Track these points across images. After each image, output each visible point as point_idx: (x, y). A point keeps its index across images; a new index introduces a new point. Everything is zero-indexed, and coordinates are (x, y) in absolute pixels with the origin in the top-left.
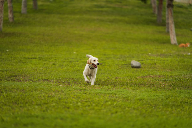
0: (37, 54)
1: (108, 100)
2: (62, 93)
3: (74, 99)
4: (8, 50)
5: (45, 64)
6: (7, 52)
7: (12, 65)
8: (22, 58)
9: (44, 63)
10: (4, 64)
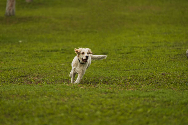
0: (61, 44)
1: (140, 105)
2: (79, 98)
3: (92, 107)
4: (20, 42)
5: (68, 58)
6: (19, 43)
7: (23, 61)
8: (38, 51)
9: (67, 56)
10: (13, 60)
